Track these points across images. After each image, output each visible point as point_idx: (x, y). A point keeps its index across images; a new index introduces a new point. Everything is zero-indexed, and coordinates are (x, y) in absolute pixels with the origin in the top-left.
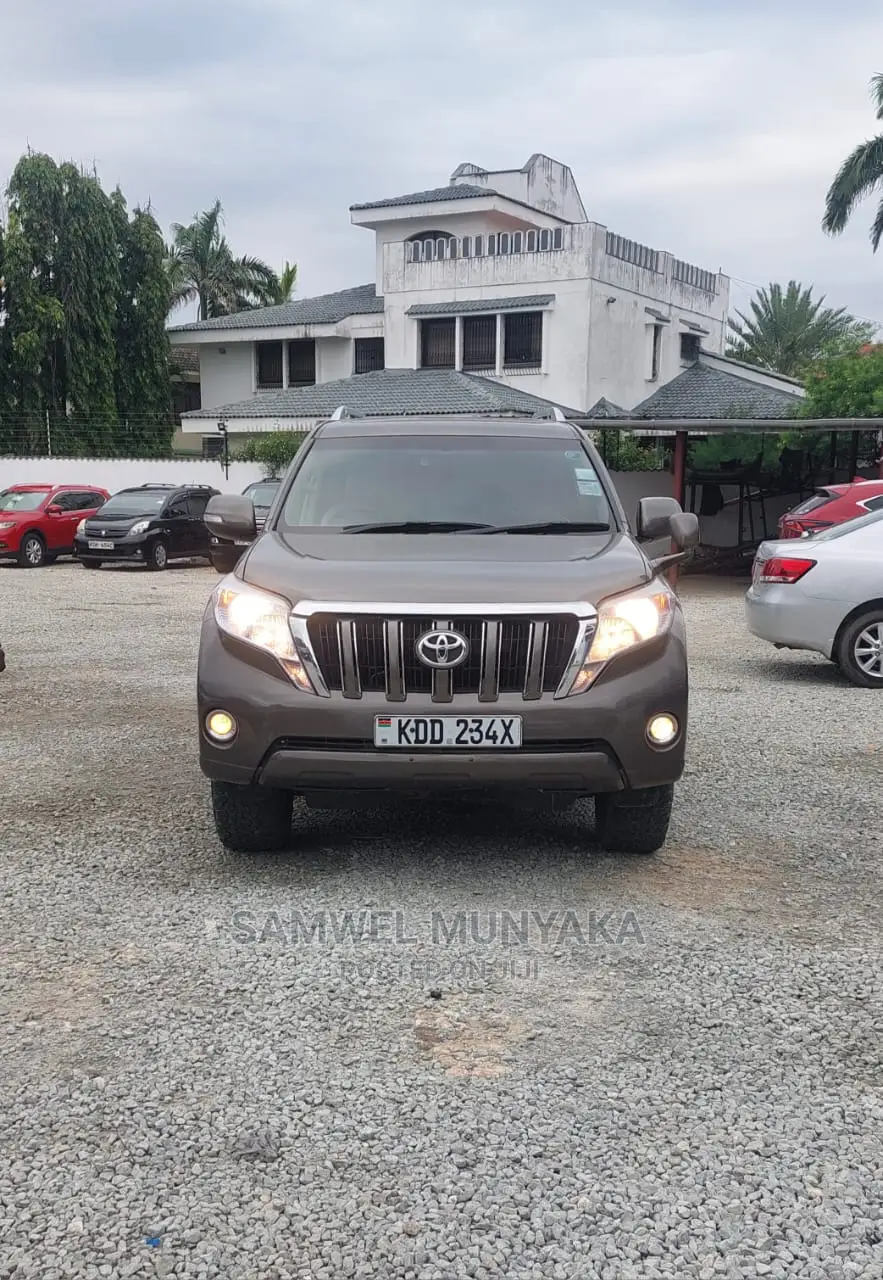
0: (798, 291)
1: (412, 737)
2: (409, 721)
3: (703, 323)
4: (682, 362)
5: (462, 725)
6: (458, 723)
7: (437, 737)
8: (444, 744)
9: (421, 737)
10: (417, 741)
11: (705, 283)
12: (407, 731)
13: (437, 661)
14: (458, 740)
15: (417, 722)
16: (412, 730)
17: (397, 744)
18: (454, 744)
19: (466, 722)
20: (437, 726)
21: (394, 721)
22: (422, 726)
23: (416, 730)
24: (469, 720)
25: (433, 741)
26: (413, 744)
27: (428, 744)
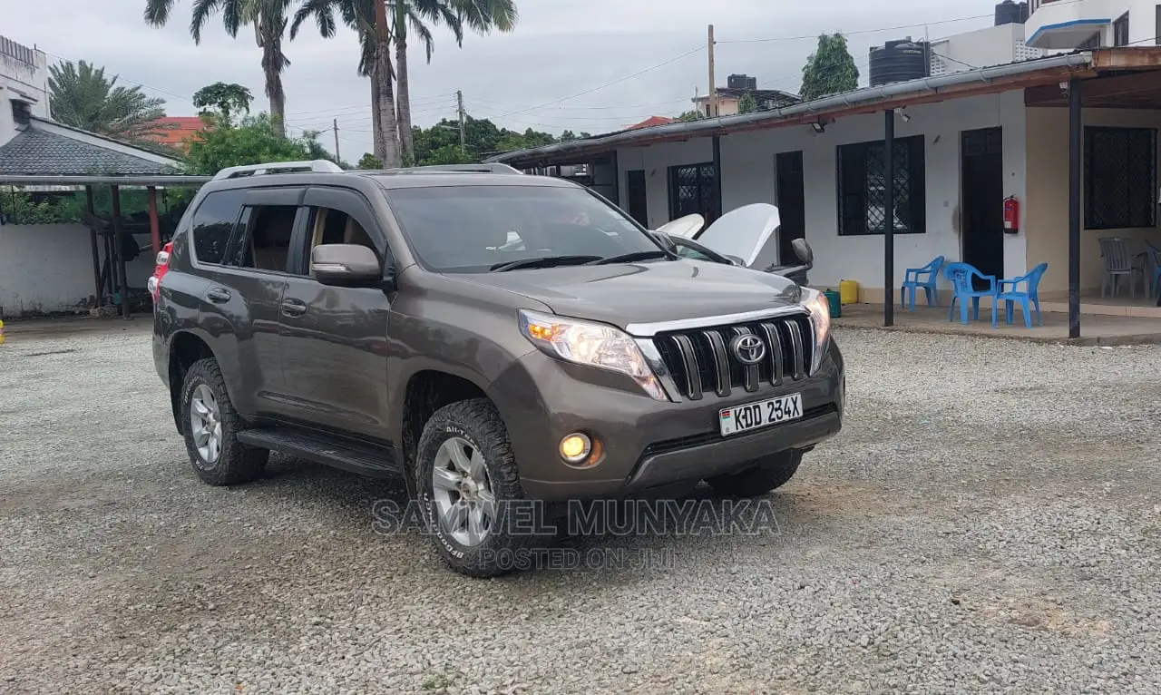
0: (91, 69)
1: (744, 423)
2: (741, 410)
3: (29, 92)
4: (17, 126)
5: (771, 406)
6: (769, 404)
7: (758, 420)
8: (762, 424)
9: (749, 422)
10: (747, 425)
11: (25, 57)
12: (740, 418)
13: (750, 359)
14: (770, 420)
15: (746, 409)
16: (743, 417)
17: (735, 431)
18: (768, 423)
19: (772, 403)
20: (757, 410)
21: (732, 412)
22: (748, 412)
23: (745, 417)
24: (774, 401)
25: (756, 423)
26: (745, 429)
27: (753, 426)
